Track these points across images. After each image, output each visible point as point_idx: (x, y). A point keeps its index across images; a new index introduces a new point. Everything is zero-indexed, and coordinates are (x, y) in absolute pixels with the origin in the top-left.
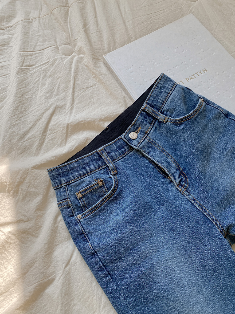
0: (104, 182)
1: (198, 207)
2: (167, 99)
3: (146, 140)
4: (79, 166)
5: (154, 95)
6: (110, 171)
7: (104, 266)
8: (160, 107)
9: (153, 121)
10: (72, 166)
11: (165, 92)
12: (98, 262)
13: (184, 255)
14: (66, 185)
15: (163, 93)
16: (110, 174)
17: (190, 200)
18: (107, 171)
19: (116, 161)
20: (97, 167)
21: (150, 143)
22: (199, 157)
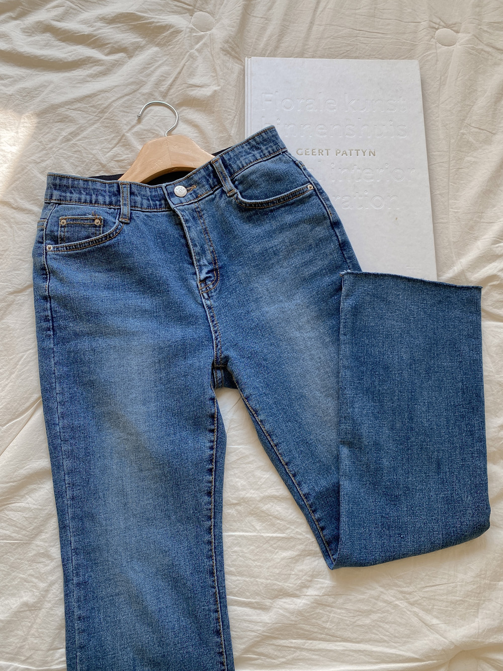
0: (102, 222)
1: (209, 317)
2: (249, 166)
3: (192, 205)
4: (85, 189)
5: (237, 152)
6: (119, 215)
7: (52, 317)
8: (234, 172)
9: (216, 186)
10: (76, 182)
11: (254, 155)
12: (47, 310)
13: (154, 357)
14: (56, 203)
15: (251, 155)
16: (117, 218)
17: (205, 305)
18: (117, 214)
19: (137, 210)
20: (107, 203)
21: (196, 211)
22: (248, 262)
